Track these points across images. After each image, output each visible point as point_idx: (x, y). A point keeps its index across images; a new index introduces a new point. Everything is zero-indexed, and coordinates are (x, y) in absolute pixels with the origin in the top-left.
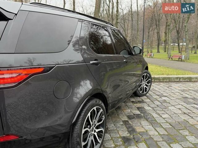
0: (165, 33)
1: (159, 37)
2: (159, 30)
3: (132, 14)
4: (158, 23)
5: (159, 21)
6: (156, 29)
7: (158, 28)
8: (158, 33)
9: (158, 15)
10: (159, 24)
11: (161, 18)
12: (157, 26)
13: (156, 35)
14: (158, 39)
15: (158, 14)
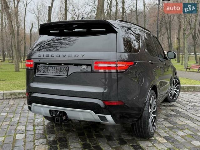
0: (177, 38)
1: (171, 43)
2: (170, 35)
3: (137, 16)
4: (168, 26)
5: (170, 24)
6: (166, 34)
7: (169, 32)
8: (169, 38)
9: (168, 17)
10: (170, 28)
11: (173, 20)
12: (167, 30)
13: (167, 40)
14: (169, 46)
15: (169, 15)
